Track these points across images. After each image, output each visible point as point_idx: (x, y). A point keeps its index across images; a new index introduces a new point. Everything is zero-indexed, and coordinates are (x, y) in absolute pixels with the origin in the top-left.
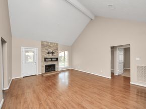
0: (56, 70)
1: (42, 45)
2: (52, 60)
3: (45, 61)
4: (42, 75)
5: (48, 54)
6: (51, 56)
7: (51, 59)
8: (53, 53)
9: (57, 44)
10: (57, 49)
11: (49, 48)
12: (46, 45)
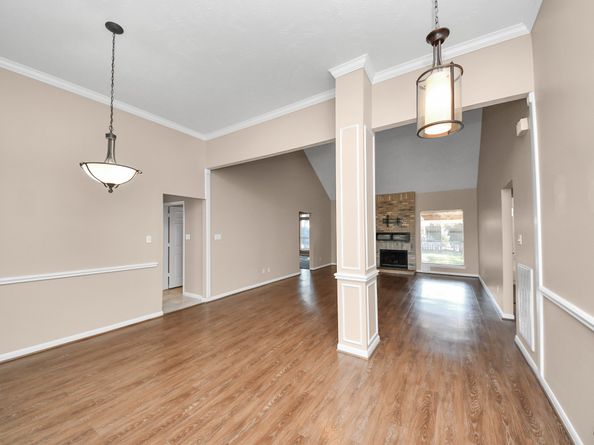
0: (409, 267)
2: (392, 239)
5: (387, 223)
6: (393, 228)
7: (392, 234)
8: (398, 221)
9: (412, 195)
10: (412, 209)
11: (388, 210)
12: (381, 203)
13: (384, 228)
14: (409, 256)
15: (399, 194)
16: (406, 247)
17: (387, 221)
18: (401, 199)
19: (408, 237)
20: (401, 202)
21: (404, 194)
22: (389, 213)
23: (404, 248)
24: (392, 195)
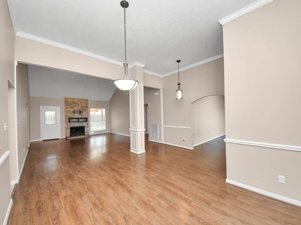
0: (86, 134)
1: (66, 102)
2: (78, 121)
3: (69, 122)
4: (66, 139)
5: (74, 113)
6: (77, 115)
7: (78, 119)
8: (80, 112)
9: (87, 101)
10: (87, 107)
11: (75, 106)
12: (71, 102)
13: (72, 116)
14: (86, 129)
15: (81, 99)
16: (84, 124)
18: (82, 101)
19: (86, 120)
20: (82, 103)
21: (83, 99)
22: (75, 108)
23: (84, 125)
24: (77, 99)
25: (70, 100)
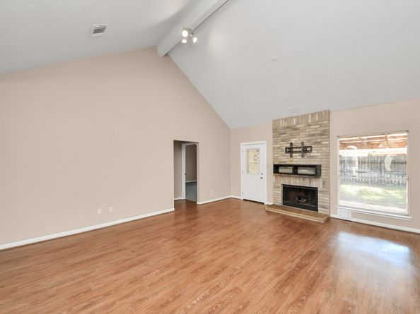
0: (321, 210)
5: (290, 152)
7: (295, 167)
10: (325, 134)
11: (292, 136)
12: (285, 128)
13: (286, 159)
14: (320, 196)
15: (306, 116)
17: (290, 150)
18: (310, 121)
19: (316, 171)
20: (309, 125)
21: (313, 115)
22: (293, 141)
23: (314, 186)
24: (297, 117)
25: (283, 124)
